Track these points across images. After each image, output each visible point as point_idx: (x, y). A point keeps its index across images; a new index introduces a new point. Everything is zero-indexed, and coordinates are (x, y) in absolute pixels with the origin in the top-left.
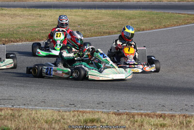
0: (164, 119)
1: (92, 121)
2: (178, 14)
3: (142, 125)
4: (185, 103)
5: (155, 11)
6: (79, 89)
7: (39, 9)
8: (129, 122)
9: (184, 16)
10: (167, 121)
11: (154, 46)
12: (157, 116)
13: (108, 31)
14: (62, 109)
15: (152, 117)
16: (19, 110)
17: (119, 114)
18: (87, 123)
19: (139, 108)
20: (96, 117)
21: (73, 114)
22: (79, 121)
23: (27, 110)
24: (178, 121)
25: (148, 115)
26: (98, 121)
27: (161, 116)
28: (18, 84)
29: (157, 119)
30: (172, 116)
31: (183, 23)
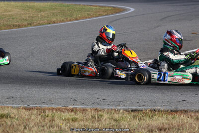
0: (76, 113)
1: (2, 116)
2: (89, 7)
3: (53, 120)
4: (97, 96)
5: (66, 3)
8: (39, 117)
9: (95, 8)
10: (79, 116)
11: (65, 39)
12: (68, 110)
13: (17, 23)
15: (63, 112)
17: (30, 109)
19: (50, 102)
20: (6, 112)
24: (90, 115)
25: (59, 110)
26: (7, 116)
27: (72, 110)
29: (68, 113)
30: (84, 110)
31: (95, 16)
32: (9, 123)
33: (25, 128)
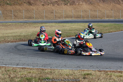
0: (121, 73)
1: (88, 74)
3: (111, 76)
5: (117, 23)
6: (82, 60)
7: (63, 23)
11: (117, 40)
14: (73, 69)
15: (116, 73)
16: (54, 70)
17: (100, 71)
18: (85, 75)
19: (110, 68)
20: (90, 72)
21: (79, 71)
22: (82, 75)
23: (57, 70)
25: (114, 72)
26: (90, 74)
28: (53, 58)
29: (118, 73)
32: (91, 78)
33: (98, 80)
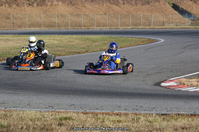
0: (120, 116)
1: (66, 119)
2: (131, 38)
3: (103, 122)
4: (136, 104)
5: (113, 36)
6: (56, 95)
7: (26, 36)
8: (93, 119)
9: (135, 39)
10: (123, 118)
12: (114, 114)
13: (78, 51)
14: (42, 110)
15: (111, 115)
16: (10, 111)
17: (86, 113)
18: (61, 120)
19: (101, 108)
20: (69, 115)
21: (51, 114)
22: (56, 119)
23: (16, 111)
24: (131, 117)
25: (108, 114)
26: (70, 118)
27: (118, 114)
28: (9, 92)
29: (115, 116)
30: (126, 114)
31: (135, 45)
32: (71, 124)
33: (83, 127)
